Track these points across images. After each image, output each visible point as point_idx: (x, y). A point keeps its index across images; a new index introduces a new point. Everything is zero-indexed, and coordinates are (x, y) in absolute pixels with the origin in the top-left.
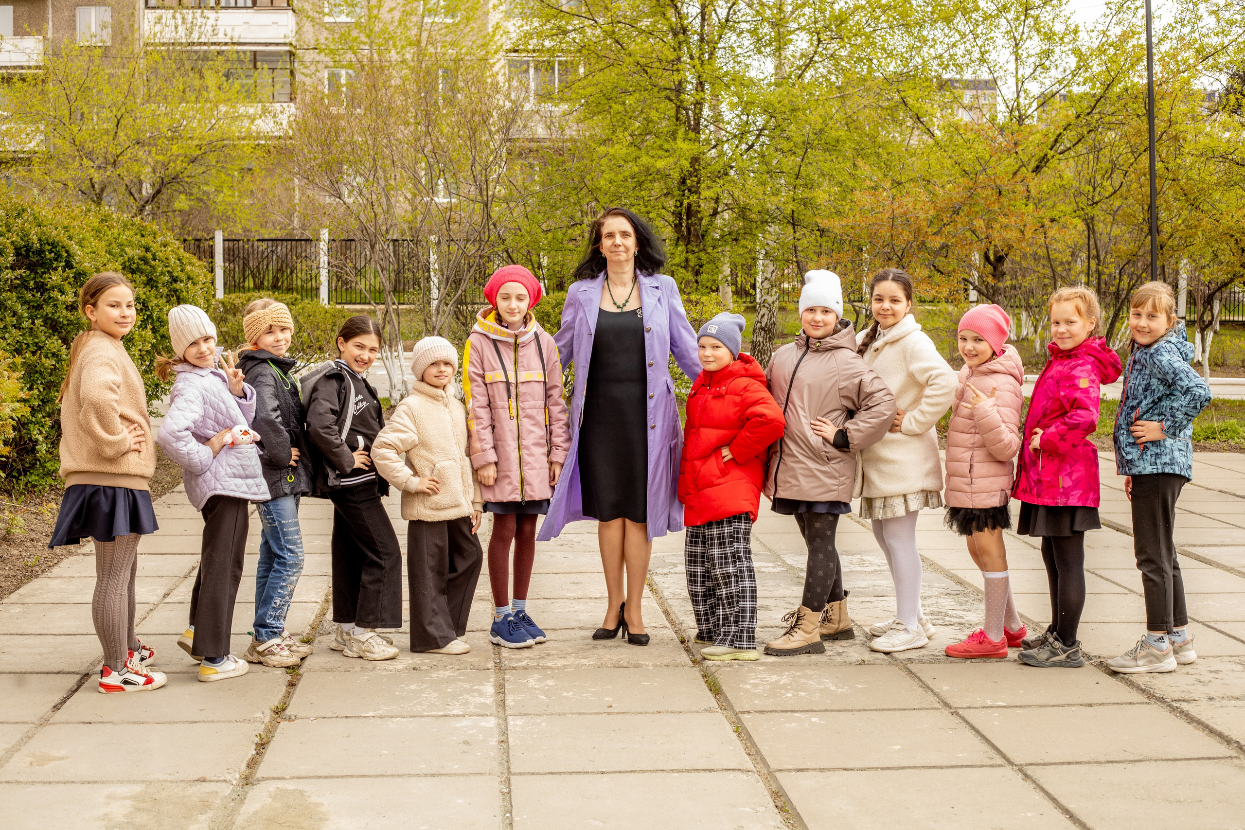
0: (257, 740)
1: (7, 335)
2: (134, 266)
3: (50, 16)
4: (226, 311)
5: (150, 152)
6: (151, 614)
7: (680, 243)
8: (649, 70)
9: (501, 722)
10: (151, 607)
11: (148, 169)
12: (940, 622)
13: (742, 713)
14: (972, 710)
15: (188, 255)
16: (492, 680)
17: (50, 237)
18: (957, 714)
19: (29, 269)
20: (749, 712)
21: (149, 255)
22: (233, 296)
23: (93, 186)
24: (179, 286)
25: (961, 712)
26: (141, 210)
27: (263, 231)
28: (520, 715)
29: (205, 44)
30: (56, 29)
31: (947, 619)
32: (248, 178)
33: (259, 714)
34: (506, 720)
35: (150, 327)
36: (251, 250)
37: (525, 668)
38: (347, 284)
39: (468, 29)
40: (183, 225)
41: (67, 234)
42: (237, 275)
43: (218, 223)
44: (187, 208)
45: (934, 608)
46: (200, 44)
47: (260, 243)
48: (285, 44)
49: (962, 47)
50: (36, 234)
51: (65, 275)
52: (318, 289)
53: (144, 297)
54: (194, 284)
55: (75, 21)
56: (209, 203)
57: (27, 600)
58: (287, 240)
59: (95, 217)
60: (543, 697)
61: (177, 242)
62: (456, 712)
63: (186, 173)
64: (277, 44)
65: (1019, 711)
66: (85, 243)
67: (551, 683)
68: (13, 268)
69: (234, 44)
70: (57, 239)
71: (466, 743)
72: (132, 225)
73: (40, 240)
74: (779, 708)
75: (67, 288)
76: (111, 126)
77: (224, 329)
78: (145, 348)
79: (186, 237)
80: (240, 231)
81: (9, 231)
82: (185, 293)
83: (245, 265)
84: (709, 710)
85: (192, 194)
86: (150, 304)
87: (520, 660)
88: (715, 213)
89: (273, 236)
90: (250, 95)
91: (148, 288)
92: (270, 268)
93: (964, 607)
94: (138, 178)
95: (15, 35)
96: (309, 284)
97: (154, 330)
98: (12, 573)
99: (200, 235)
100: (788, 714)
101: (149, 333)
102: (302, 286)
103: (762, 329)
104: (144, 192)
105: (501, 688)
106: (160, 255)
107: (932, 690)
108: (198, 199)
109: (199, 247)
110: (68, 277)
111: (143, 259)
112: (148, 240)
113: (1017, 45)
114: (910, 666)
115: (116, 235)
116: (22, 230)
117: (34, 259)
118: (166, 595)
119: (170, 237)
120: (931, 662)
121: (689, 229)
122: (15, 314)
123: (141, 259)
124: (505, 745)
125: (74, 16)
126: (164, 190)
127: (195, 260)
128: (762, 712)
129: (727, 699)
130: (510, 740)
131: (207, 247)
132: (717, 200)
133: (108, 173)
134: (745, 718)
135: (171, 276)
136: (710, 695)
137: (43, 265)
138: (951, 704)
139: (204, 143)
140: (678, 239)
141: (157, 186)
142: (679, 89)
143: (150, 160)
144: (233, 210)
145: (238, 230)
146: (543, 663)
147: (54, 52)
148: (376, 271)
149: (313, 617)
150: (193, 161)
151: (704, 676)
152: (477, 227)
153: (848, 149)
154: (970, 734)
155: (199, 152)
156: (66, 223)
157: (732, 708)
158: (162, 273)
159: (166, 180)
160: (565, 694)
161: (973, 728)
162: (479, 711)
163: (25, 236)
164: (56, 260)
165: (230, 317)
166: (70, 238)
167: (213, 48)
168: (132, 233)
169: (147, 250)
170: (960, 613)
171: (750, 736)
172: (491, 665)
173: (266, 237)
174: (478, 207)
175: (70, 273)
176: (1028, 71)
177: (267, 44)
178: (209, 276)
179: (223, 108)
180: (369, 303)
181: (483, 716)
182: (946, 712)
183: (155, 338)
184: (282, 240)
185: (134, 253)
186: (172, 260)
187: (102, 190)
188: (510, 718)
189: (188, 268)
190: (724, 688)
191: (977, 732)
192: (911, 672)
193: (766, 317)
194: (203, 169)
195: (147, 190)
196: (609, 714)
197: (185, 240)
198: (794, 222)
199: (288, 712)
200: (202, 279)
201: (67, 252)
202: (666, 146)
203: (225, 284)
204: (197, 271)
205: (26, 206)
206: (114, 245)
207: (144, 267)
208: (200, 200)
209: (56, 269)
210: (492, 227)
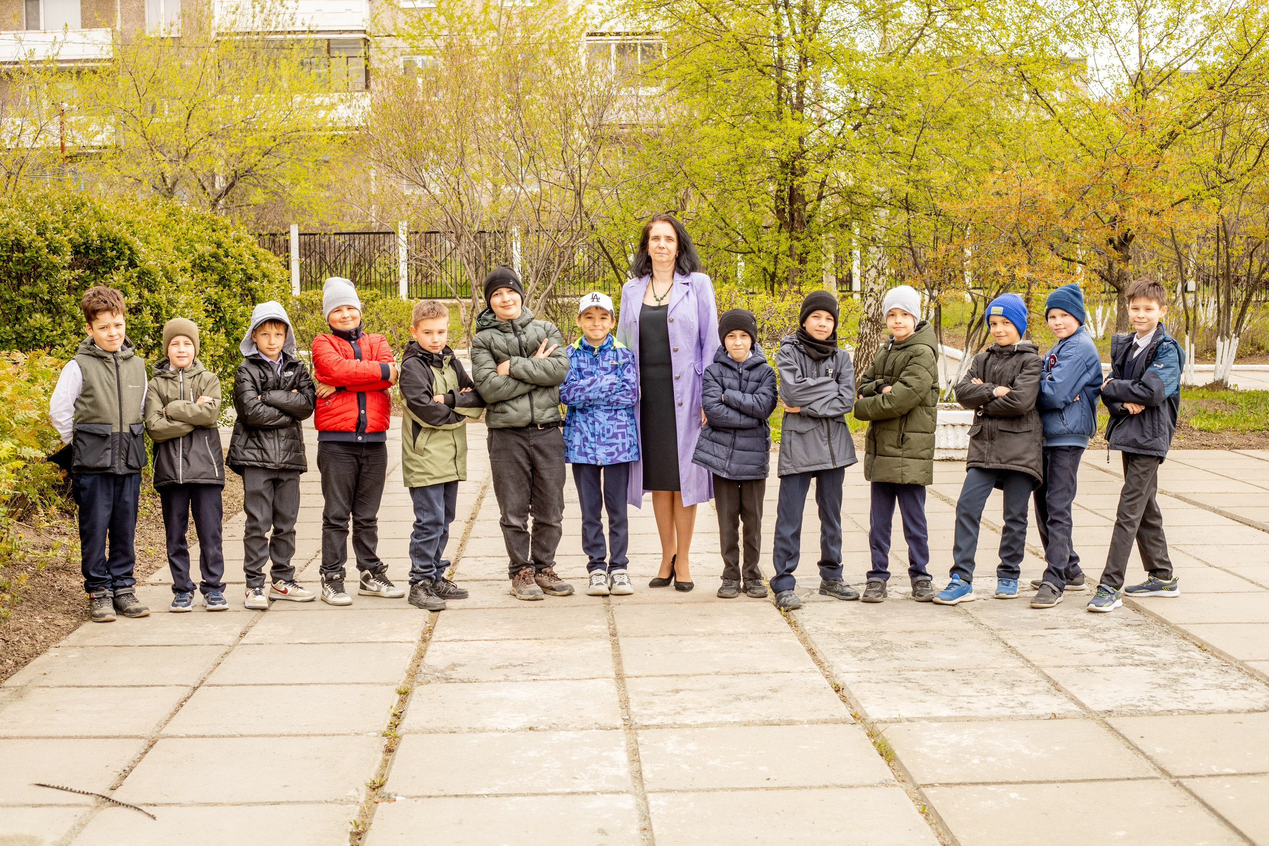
0: (352, 828)
1: (65, 342)
2: (205, 264)
3: (119, 7)
4: (304, 308)
5: (223, 144)
6: (227, 659)
7: (783, 230)
8: (748, 46)
9: (640, 801)
10: (226, 649)
11: (221, 162)
12: (1129, 661)
13: (925, 786)
14: (1197, 780)
15: (262, 250)
16: (623, 743)
17: (111, 233)
18: (1181, 785)
19: (89, 268)
20: (932, 785)
21: (221, 252)
22: (310, 293)
23: (165, 181)
24: (253, 284)
25: (1185, 782)
26: (214, 205)
27: (340, 224)
28: (661, 791)
29: (282, 32)
30: (125, 21)
31: (1136, 657)
32: (324, 170)
33: (353, 792)
34: (645, 799)
35: (223, 330)
36: (327, 244)
37: (659, 727)
38: (427, 277)
39: (550, 11)
40: (258, 219)
41: (131, 229)
42: (313, 270)
43: (294, 216)
44: (262, 202)
45: (1117, 643)
46: (277, 33)
47: (337, 237)
48: (359, 31)
49: (1082, 17)
50: (96, 230)
51: (128, 274)
52: (397, 283)
53: (216, 297)
54: (270, 282)
55: (143, 12)
56: (285, 196)
57: (87, 642)
58: (364, 233)
59: (162, 210)
60: (685, 767)
61: (251, 238)
62: (585, 788)
63: (260, 166)
64: (352, 32)
65: (1253, 780)
66: (151, 239)
67: (692, 746)
68: (71, 267)
69: (311, 32)
70: (119, 235)
71: (602, 832)
72: (202, 219)
73: (100, 236)
74: (968, 780)
75: (130, 289)
76: (183, 117)
77: (301, 328)
78: (217, 353)
79: (261, 231)
80: (317, 225)
81: (66, 227)
82: (260, 293)
83: (322, 259)
84: (885, 784)
85: (266, 187)
86: (223, 305)
87: (652, 717)
88: (820, 197)
89: (351, 230)
90: (326, 85)
91: (220, 287)
92: (348, 262)
93: (1151, 642)
94: (212, 171)
95: (83, 27)
96: (388, 279)
97: (228, 334)
98: (71, 608)
99: (274, 230)
100: (981, 787)
101: (221, 337)
102: (381, 281)
103: (869, 319)
104: (217, 186)
105: (634, 755)
106: (233, 251)
107: (1143, 753)
108: (272, 192)
109: (274, 242)
110: (131, 277)
111: (215, 256)
112: (220, 235)
113: (1140, 13)
114: (1109, 720)
115: (184, 231)
116: (81, 226)
117: (94, 257)
118: (243, 634)
119: (243, 232)
120: (1132, 715)
121: (792, 215)
122: (74, 317)
123: (212, 256)
124: (648, 834)
125: (143, 7)
126: (238, 184)
127: (270, 255)
128: (948, 784)
129: (902, 768)
130: (655, 827)
131: (282, 242)
132: (823, 184)
133: (181, 166)
134: (929, 792)
135: (245, 274)
136: (882, 761)
137: (104, 264)
138: (1171, 771)
139: (278, 134)
140: (781, 225)
141: (230, 180)
142: (780, 67)
143: (223, 153)
144: (309, 203)
145: (314, 225)
146: (680, 720)
147: (124, 43)
148: (462, 264)
149: (409, 661)
150: (267, 153)
151: (870, 735)
152: (567, 217)
153: (963, 126)
154: (1203, 813)
155: (273, 144)
156: (130, 218)
157: (911, 779)
158: (235, 271)
159: (240, 172)
160: (711, 762)
161: (1205, 804)
162: (613, 787)
163: (84, 232)
164: (118, 258)
165: (308, 315)
166: (134, 234)
167: (289, 36)
168: (202, 228)
169: (219, 245)
170: (1150, 650)
171: (941, 820)
172: (619, 723)
173: (344, 230)
174: (570, 195)
175: (134, 272)
176: (1153, 41)
177: (340, 32)
178: (286, 272)
179: (298, 98)
180: (454, 298)
181: (617, 793)
182: (1167, 782)
183: (229, 341)
184: (359, 234)
185: (206, 249)
186: (246, 257)
187: (174, 184)
188: (650, 796)
189: (264, 265)
190: (898, 752)
191: (1212, 810)
192: (1111, 728)
193: (873, 307)
194: (278, 161)
195: (220, 184)
196: (767, 789)
197: (260, 235)
198: (907, 206)
199: (387, 789)
200: (278, 276)
201: (130, 249)
202: (772, 126)
203: (301, 280)
204: (273, 267)
205: (85, 199)
206: (183, 241)
207: (215, 265)
208: (275, 193)
209: (118, 268)
210: (583, 215)
